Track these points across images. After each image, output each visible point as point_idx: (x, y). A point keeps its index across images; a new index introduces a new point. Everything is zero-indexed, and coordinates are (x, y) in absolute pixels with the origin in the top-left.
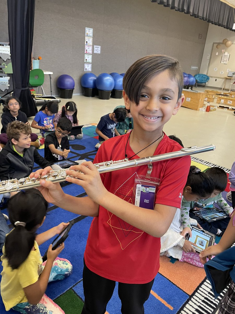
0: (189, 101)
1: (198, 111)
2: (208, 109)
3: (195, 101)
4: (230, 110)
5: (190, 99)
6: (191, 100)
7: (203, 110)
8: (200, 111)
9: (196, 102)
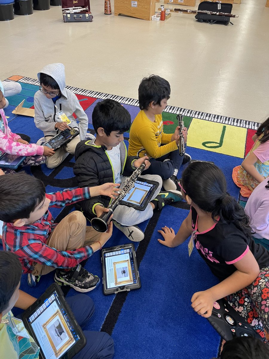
0: (136, 6)
1: (150, 21)
2: (163, 17)
3: (144, 5)
4: (189, 13)
5: (136, 3)
6: (138, 5)
7: (156, 19)
8: (152, 21)
9: (146, 7)
